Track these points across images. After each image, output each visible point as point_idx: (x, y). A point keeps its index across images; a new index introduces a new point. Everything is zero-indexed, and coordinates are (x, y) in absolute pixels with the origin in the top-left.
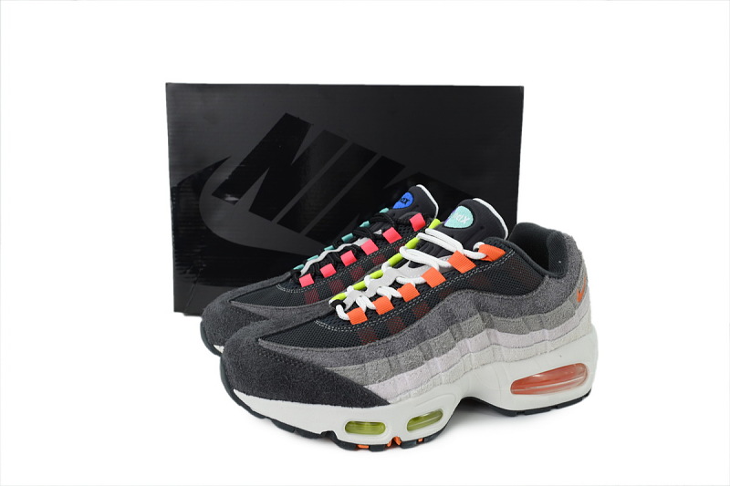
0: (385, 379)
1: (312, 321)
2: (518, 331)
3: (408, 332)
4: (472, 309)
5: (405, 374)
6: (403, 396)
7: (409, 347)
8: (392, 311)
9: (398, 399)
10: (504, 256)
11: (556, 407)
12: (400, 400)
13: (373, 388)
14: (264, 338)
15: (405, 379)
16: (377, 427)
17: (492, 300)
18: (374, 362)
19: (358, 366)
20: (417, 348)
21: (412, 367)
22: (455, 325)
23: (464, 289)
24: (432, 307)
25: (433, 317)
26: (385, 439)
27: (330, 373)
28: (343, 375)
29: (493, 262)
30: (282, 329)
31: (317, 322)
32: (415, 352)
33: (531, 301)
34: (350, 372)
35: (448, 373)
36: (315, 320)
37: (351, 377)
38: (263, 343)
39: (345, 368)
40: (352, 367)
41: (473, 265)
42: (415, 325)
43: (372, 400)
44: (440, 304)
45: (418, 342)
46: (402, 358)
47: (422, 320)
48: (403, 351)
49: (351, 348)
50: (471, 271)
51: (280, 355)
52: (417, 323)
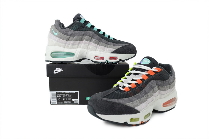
0: (139, 105)
1: (114, 92)
2: (165, 90)
3: (142, 92)
4: (156, 85)
5: (143, 104)
6: (143, 110)
7: (143, 96)
8: (136, 87)
9: (142, 110)
10: (161, 70)
11: (171, 109)
12: (143, 111)
13: (136, 108)
14: (104, 97)
15: (143, 105)
16: (137, 119)
17: (160, 82)
18: (136, 101)
19: (131, 103)
20: (145, 96)
21: (145, 101)
22: (152, 89)
23: (153, 79)
24: (146, 85)
25: (147, 87)
26: (139, 122)
27: (125, 105)
28: (128, 105)
29: (159, 72)
30: (107, 95)
31: (116, 92)
32: (145, 97)
33: (168, 82)
34: (130, 104)
35: (152, 102)
36: (115, 91)
37: (131, 106)
38: (104, 99)
39: (129, 103)
40: (130, 103)
41: (155, 73)
42: (143, 90)
43: (136, 112)
44: (149, 84)
45: (145, 94)
46: (142, 99)
47: (145, 89)
48: (142, 97)
49: (129, 98)
50: (154, 75)
51: (111, 102)
52: (144, 90)
